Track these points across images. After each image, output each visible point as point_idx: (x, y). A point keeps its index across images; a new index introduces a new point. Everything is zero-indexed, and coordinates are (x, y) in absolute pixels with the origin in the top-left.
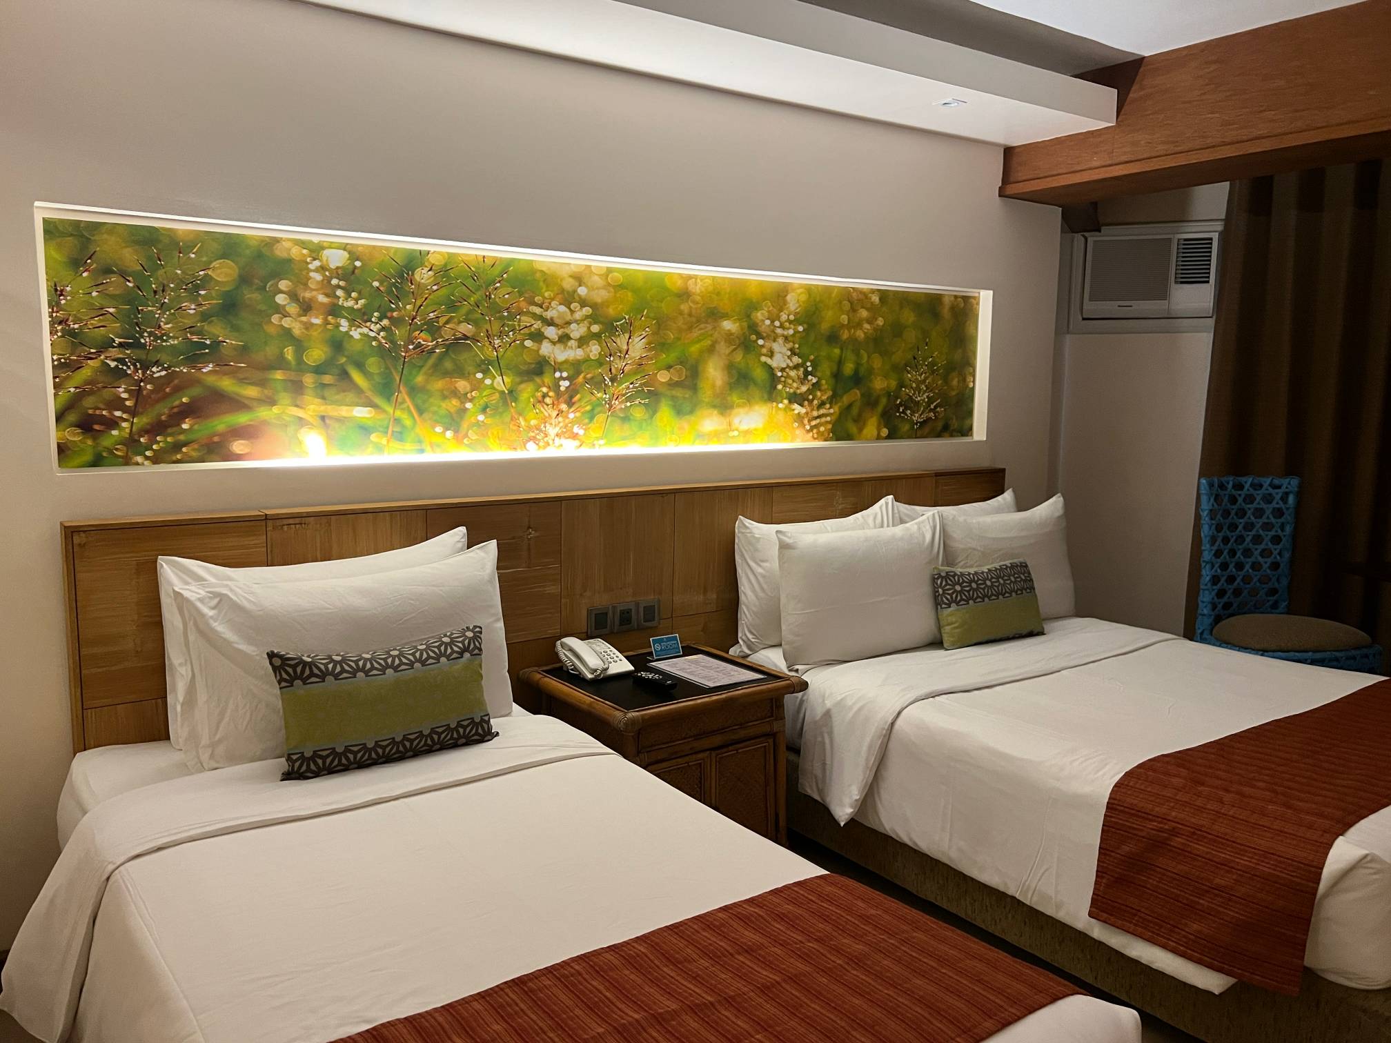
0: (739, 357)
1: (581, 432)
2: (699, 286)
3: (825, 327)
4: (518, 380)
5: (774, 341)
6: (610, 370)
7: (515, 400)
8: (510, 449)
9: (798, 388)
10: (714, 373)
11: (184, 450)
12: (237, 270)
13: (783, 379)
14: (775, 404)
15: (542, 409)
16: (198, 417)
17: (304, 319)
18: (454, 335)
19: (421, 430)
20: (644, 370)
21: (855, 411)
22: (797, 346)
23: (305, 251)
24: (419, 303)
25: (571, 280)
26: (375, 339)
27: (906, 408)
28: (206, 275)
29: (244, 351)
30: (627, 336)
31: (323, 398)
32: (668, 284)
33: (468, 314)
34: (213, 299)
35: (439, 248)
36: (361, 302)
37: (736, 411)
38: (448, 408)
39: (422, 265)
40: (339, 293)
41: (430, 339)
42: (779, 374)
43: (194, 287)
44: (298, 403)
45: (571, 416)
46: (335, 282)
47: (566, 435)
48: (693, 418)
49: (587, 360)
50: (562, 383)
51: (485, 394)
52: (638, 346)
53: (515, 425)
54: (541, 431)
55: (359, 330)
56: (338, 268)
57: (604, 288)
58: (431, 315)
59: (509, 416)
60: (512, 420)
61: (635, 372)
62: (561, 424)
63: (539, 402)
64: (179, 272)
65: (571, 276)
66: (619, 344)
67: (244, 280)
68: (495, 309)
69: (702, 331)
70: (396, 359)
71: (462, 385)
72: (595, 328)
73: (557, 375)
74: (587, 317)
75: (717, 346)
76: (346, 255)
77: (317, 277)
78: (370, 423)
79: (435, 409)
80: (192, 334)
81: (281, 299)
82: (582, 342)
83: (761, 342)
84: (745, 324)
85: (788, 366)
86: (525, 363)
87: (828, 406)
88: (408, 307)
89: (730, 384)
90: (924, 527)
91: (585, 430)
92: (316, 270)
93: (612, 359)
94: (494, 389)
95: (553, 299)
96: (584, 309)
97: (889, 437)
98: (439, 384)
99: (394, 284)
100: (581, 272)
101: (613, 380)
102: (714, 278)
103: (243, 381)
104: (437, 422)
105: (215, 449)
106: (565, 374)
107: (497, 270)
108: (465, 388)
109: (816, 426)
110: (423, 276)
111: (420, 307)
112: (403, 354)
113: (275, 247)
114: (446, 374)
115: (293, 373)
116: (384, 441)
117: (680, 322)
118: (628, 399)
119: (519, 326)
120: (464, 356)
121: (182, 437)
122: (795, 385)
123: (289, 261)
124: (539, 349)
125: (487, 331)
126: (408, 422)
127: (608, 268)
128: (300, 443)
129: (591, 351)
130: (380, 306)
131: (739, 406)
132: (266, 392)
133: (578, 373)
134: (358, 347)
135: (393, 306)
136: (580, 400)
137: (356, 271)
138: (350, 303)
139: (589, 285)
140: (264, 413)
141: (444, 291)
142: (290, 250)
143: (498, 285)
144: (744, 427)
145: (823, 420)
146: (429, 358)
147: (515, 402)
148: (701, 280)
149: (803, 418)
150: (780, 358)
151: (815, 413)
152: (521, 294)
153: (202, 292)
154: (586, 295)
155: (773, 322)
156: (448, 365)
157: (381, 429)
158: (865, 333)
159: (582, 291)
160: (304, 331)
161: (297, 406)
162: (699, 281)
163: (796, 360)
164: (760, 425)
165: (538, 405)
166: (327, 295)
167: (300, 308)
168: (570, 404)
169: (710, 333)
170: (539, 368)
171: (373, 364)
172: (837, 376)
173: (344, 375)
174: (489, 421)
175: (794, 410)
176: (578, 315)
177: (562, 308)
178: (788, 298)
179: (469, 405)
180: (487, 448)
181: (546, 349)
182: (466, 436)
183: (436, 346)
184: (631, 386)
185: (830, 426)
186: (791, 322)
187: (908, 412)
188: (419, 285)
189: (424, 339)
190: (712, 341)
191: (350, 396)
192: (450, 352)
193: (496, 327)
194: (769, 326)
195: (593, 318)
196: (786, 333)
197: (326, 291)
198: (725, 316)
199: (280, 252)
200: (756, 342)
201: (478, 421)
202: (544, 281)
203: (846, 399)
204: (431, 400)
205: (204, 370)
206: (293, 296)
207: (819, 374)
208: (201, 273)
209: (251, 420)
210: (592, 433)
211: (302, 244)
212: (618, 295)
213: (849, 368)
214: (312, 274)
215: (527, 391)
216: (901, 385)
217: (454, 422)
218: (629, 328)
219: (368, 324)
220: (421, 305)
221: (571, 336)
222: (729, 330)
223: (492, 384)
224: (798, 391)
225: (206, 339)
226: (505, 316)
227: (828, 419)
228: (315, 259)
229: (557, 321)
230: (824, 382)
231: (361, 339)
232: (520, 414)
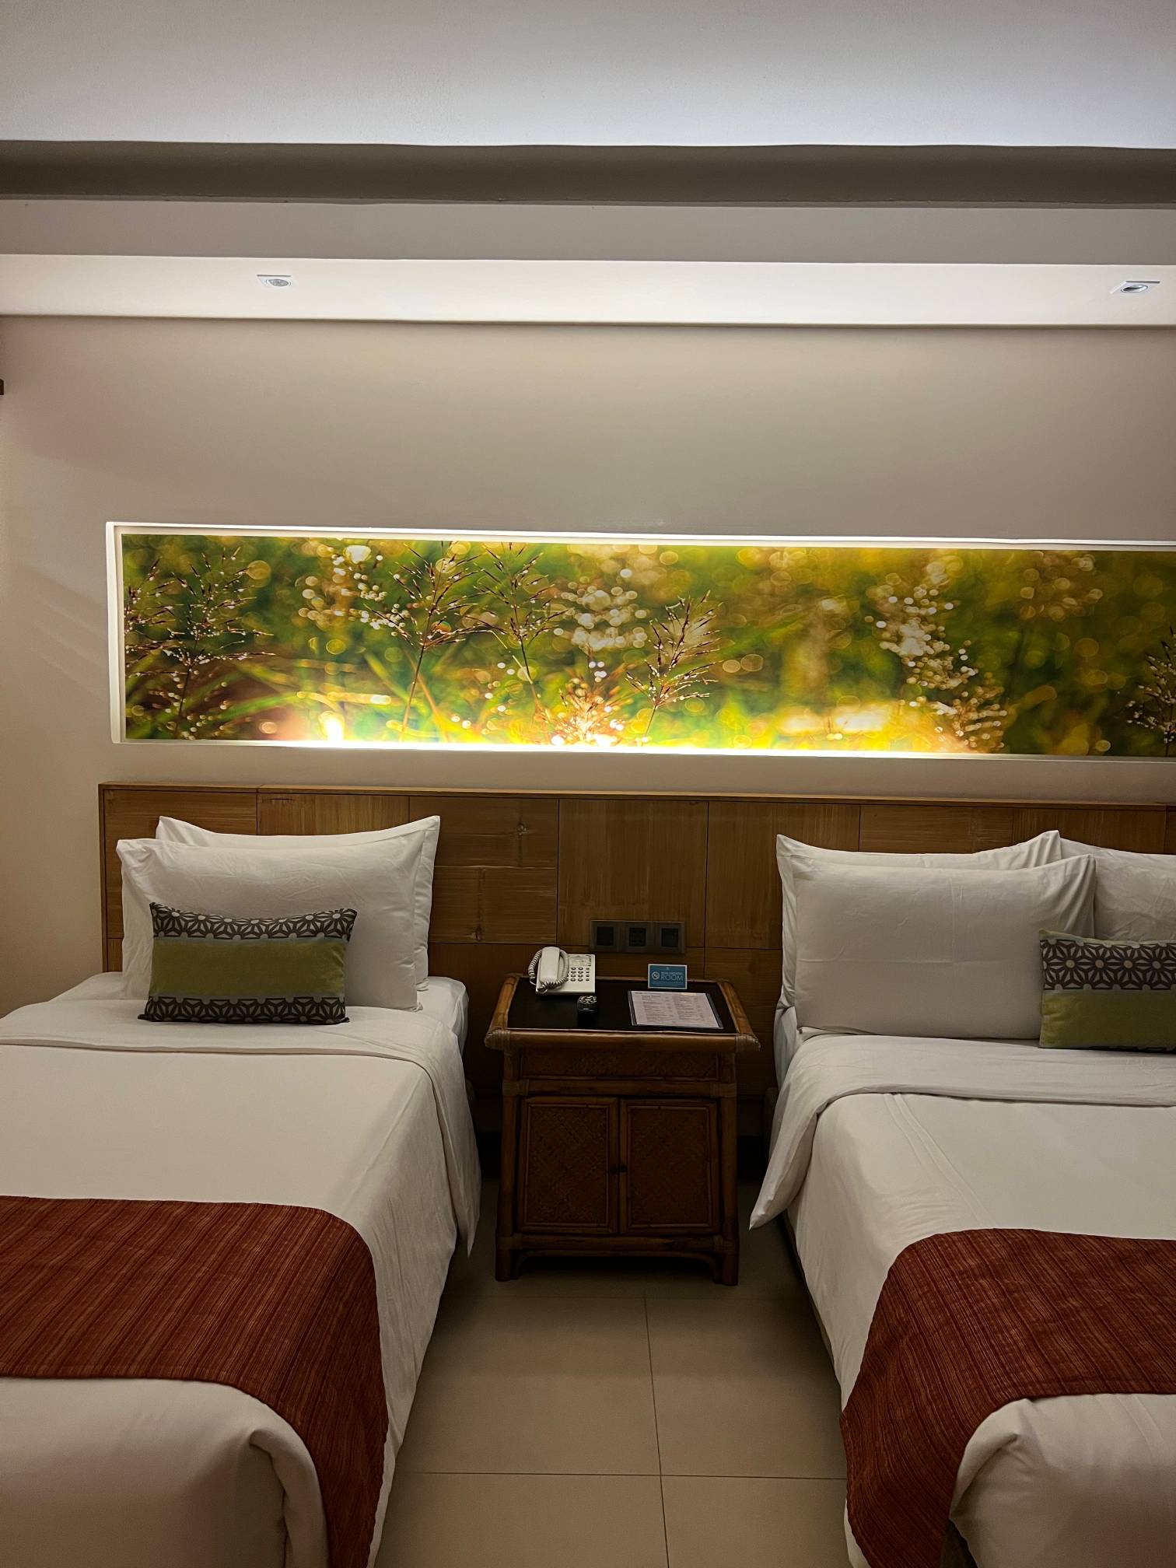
0: (845, 643)
1: (620, 727)
2: (785, 561)
3: (992, 602)
4: (545, 670)
5: (904, 622)
6: (659, 659)
7: (541, 691)
8: (533, 742)
9: (943, 682)
10: (806, 662)
11: (221, 728)
12: (270, 570)
13: (918, 671)
14: (903, 702)
15: (572, 701)
16: (233, 700)
17: (327, 611)
18: (476, 624)
19: (438, 718)
20: (704, 660)
21: (1047, 714)
22: (942, 628)
23: (330, 549)
24: (439, 593)
25: (612, 562)
26: (394, 629)
27: (1147, 713)
28: (245, 575)
29: (274, 641)
30: (683, 621)
31: (343, 685)
32: (741, 559)
33: (490, 603)
34: (249, 596)
35: (460, 539)
36: (382, 594)
37: (839, 709)
38: (466, 698)
39: (444, 556)
40: (361, 586)
41: (450, 628)
42: (912, 664)
43: (234, 585)
44: (320, 689)
45: (608, 709)
46: (357, 576)
47: (600, 730)
48: (773, 716)
49: (629, 649)
50: (597, 674)
51: (508, 683)
52: (696, 633)
53: (540, 717)
54: (570, 724)
55: (379, 621)
56: (360, 563)
57: (654, 568)
58: (452, 605)
59: (534, 708)
60: (536, 712)
61: (692, 662)
62: (595, 719)
63: (570, 693)
64: (222, 573)
65: (612, 558)
66: (671, 630)
67: (276, 578)
68: (522, 598)
69: (790, 613)
70: (415, 648)
71: (482, 675)
72: (641, 614)
73: (592, 665)
74: (631, 602)
75: (812, 631)
76: (368, 550)
77: (341, 572)
78: (386, 710)
79: (453, 698)
80: (231, 627)
81: (307, 594)
82: (623, 629)
83: (881, 624)
84: (856, 603)
85: (926, 654)
86: (554, 652)
87: (997, 706)
88: (428, 598)
89: (830, 676)
90: (1056, 874)
91: (624, 725)
92: (340, 566)
93: (661, 647)
94: (518, 679)
95: (589, 584)
96: (628, 594)
97: (1110, 753)
98: (458, 674)
99: (415, 577)
100: (625, 554)
101: (662, 671)
102: (808, 549)
103: (273, 669)
104: (454, 712)
105: (247, 728)
106: (601, 665)
107: (525, 556)
108: (485, 677)
109: (973, 733)
110: (444, 566)
111: (440, 598)
112: (422, 644)
113: (303, 547)
114: (466, 663)
115: (317, 662)
116: (399, 728)
117: (758, 603)
118: (682, 692)
119: (548, 613)
120: (485, 646)
121: (220, 717)
122: (938, 678)
123: (316, 558)
124: (571, 638)
125: (512, 620)
126: (423, 710)
127: (659, 547)
128: (321, 726)
129: (635, 639)
130: (400, 598)
131: (845, 703)
132: (292, 679)
133: (618, 663)
134: (377, 637)
135: (413, 597)
136: (619, 692)
137: (378, 565)
138: (371, 596)
139: (635, 566)
140: (290, 698)
141: (466, 581)
142: (316, 548)
143: (526, 572)
144: (851, 729)
145: (988, 724)
146: (448, 648)
147: (541, 694)
148: (790, 553)
149: (953, 721)
150: (913, 643)
151: (974, 716)
152: (551, 580)
153: (241, 590)
154: (631, 578)
155: (901, 598)
156: (468, 654)
157: (397, 716)
158: (1066, 611)
159: (626, 574)
160: (327, 622)
161: (318, 692)
162: (785, 553)
163: (940, 646)
164: (879, 728)
165: (568, 697)
166: (350, 589)
167: (325, 601)
168: (607, 696)
169: (802, 614)
170: (571, 657)
171: (392, 654)
172: (1014, 667)
173: (364, 664)
174: (510, 712)
175: (936, 710)
176: (619, 601)
177: (601, 594)
178: (929, 568)
179: (488, 696)
180: (506, 740)
181: (579, 637)
182: (484, 726)
183: (456, 636)
184: (686, 678)
185: (1000, 733)
186: (932, 598)
187: (1152, 719)
188: (440, 576)
189: (444, 629)
190: (804, 624)
191: (369, 684)
192: (471, 643)
193: (521, 615)
194: (895, 604)
195: (639, 603)
196: (923, 612)
197: (349, 585)
198: (826, 594)
199: (307, 551)
200: (873, 624)
201: (499, 712)
202: (580, 565)
203: (1030, 699)
204: (449, 690)
205: (240, 659)
206: (319, 591)
207: (980, 665)
208: (241, 573)
209: (279, 704)
210: (632, 728)
211: (327, 542)
212: (672, 576)
213: (1035, 656)
214: (336, 570)
215: (554, 682)
216: (1137, 681)
217: (472, 712)
218: (685, 613)
219: (388, 615)
220: (442, 596)
221: (611, 623)
222: (830, 611)
223: (515, 674)
224: (944, 687)
225: (242, 631)
226: (532, 604)
227: (998, 723)
228: (339, 556)
229: (594, 607)
230: (989, 675)
231: (380, 630)
232: (546, 707)
